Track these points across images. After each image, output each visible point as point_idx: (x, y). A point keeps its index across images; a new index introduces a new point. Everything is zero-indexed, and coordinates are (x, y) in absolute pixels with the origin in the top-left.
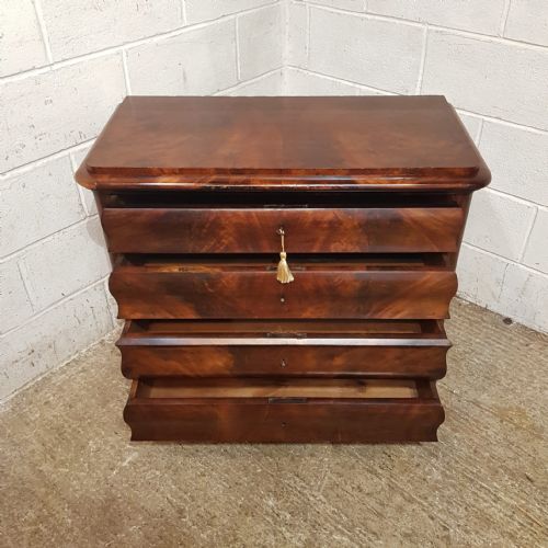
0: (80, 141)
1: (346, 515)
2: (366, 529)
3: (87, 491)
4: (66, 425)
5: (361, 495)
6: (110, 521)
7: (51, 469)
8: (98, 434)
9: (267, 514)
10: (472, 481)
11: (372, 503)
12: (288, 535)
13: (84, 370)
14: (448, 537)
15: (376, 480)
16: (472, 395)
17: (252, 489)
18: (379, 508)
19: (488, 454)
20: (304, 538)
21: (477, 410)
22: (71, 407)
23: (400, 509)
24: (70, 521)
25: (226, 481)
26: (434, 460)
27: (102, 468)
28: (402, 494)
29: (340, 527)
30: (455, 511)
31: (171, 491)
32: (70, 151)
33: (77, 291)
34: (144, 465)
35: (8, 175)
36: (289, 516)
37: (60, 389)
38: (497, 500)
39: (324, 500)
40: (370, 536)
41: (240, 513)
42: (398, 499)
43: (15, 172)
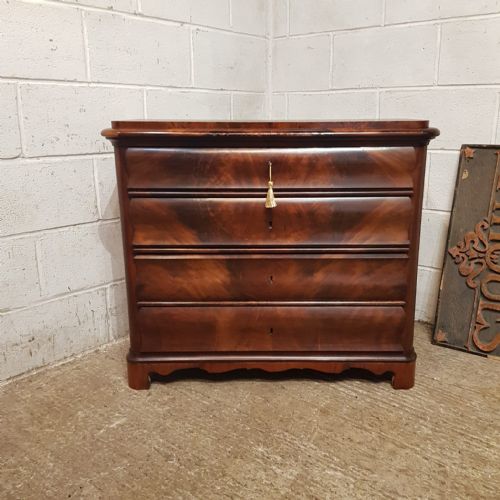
0: (102, 151)
1: (338, 457)
2: (360, 467)
3: (72, 444)
4: (56, 402)
5: (352, 444)
6: (94, 464)
7: (37, 430)
8: (87, 407)
9: (257, 457)
10: (462, 435)
11: (364, 449)
12: (279, 471)
13: (78, 368)
14: (445, 472)
15: (366, 434)
16: (452, 381)
17: (240, 441)
18: (371, 453)
19: (474, 417)
20: (295, 473)
21: (460, 390)
22: (62, 390)
23: (393, 453)
24: (51, 464)
25: (215, 435)
26: (421, 421)
27: (89, 429)
28: (393, 443)
29: (332, 465)
30: (449, 454)
31: (158, 443)
32: (94, 156)
33: (82, 289)
34: (132, 426)
35: (41, 160)
36: (279, 458)
37: (54, 379)
38: (489, 446)
39: (315, 447)
40: (364, 471)
41: (229, 457)
42: (391, 446)
43: (47, 159)
